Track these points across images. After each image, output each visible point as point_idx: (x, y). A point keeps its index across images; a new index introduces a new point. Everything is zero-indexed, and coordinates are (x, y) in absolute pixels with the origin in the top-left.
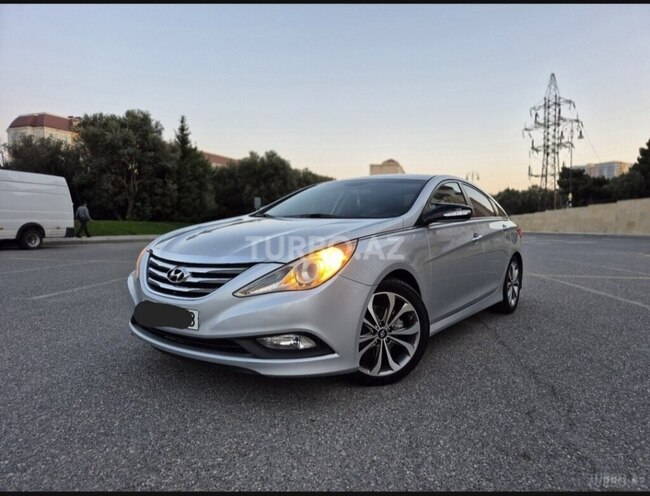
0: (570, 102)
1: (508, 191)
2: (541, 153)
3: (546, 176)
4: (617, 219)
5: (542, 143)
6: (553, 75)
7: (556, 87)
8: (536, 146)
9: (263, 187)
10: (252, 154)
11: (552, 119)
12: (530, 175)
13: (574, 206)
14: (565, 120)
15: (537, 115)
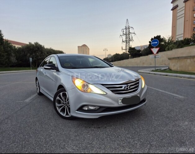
0: (132, 28)
1: (116, 54)
2: (125, 43)
3: (127, 49)
4: (140, 62)
5: (125, 40)
6: (127, 19)
7: (128, 23)
8: (123, 40)
9: (34, 54)
10: (30, 43)
11: (128, 33)
12: (122, 49)
13: (131, 58)
14: (131, 33)
15: (123, 31)
